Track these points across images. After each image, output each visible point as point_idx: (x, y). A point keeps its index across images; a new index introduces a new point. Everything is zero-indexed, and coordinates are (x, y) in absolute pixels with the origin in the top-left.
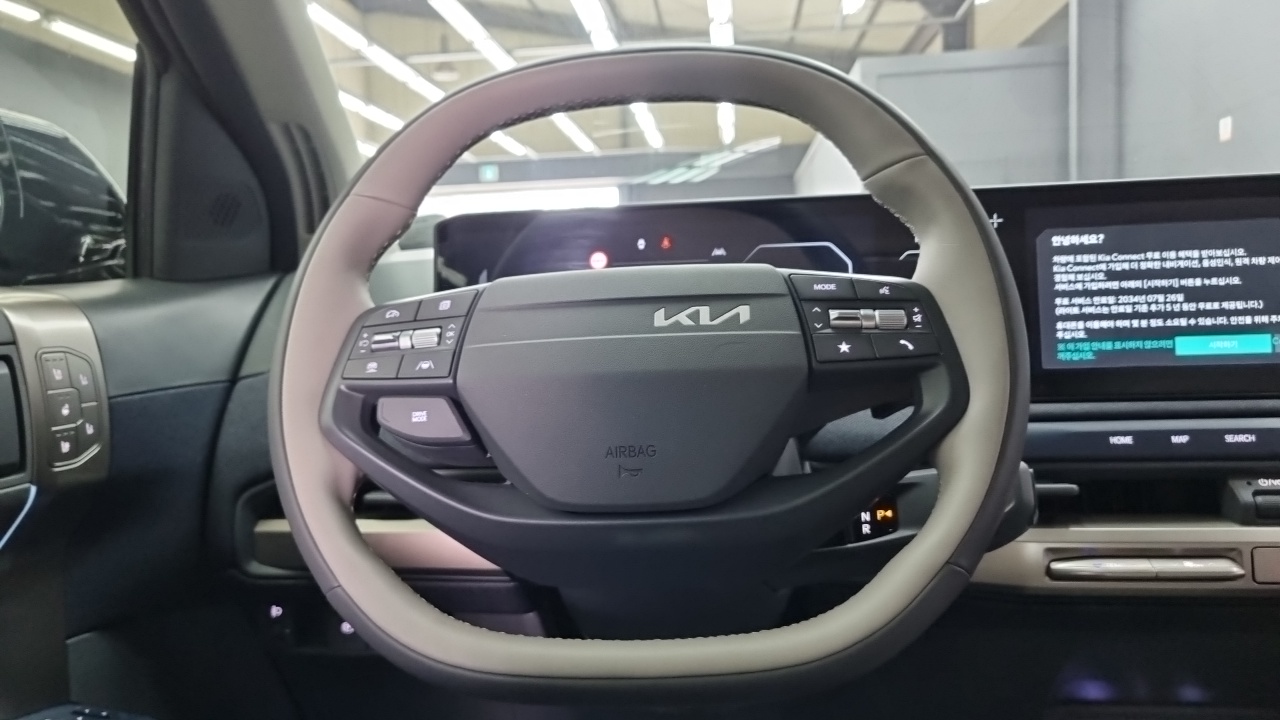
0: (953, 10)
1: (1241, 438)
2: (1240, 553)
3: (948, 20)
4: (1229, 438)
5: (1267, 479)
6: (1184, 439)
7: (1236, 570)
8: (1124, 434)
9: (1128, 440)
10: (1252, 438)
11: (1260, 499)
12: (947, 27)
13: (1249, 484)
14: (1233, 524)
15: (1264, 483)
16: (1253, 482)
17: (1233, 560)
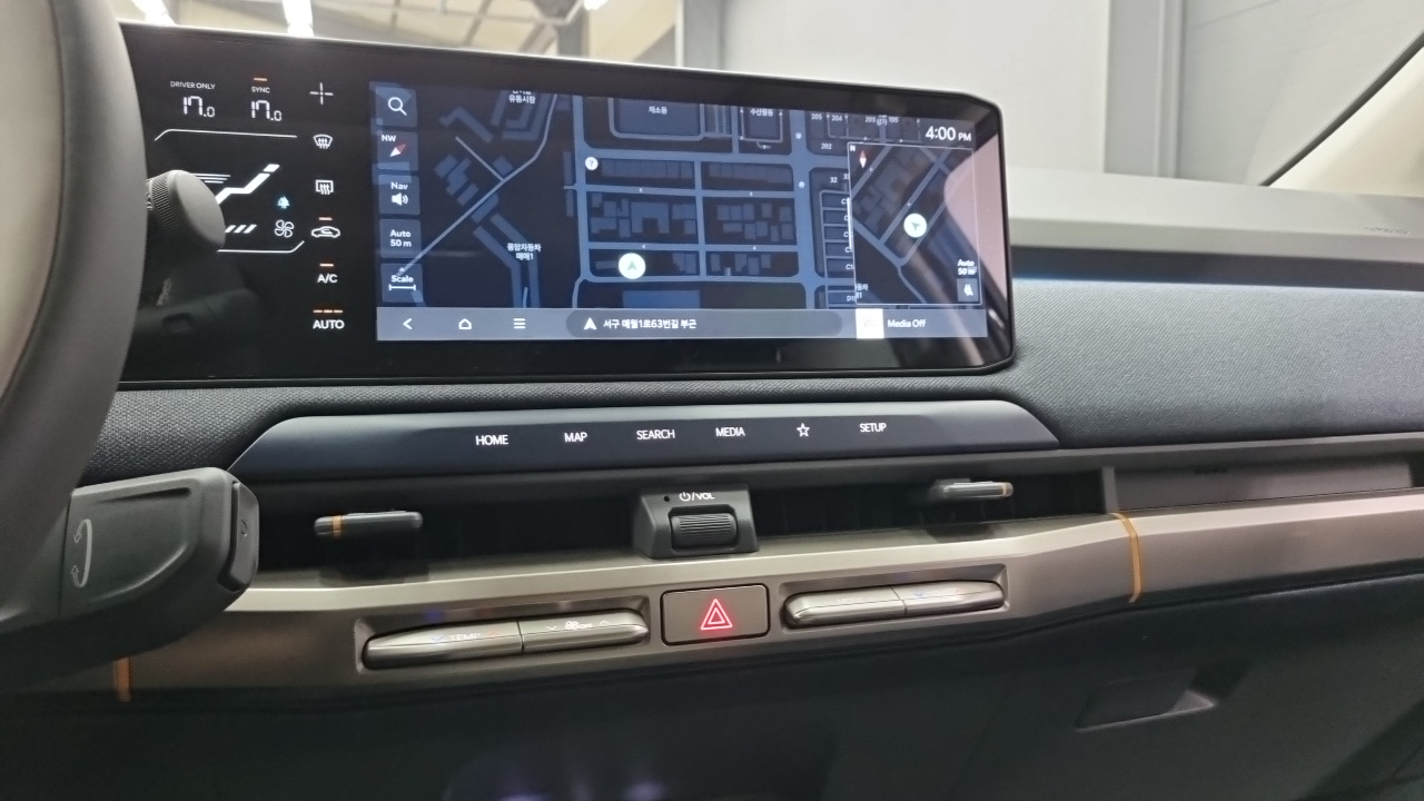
0: (563, 13)
1: (657, 434)
2: (646, 601)
3: (559, 22)
4: (642, 435)
5: (690, 492)
6: (581, 437)
7: (639, 628)
8: (496, 431)
9: (502, 440)
10: (671, 434)
11: (677, 521)
12: (559, 29)
13: (667, 499)
14: (642, 560)
15: (687, 499)
16: (671, 496)
17: (637, 612)
